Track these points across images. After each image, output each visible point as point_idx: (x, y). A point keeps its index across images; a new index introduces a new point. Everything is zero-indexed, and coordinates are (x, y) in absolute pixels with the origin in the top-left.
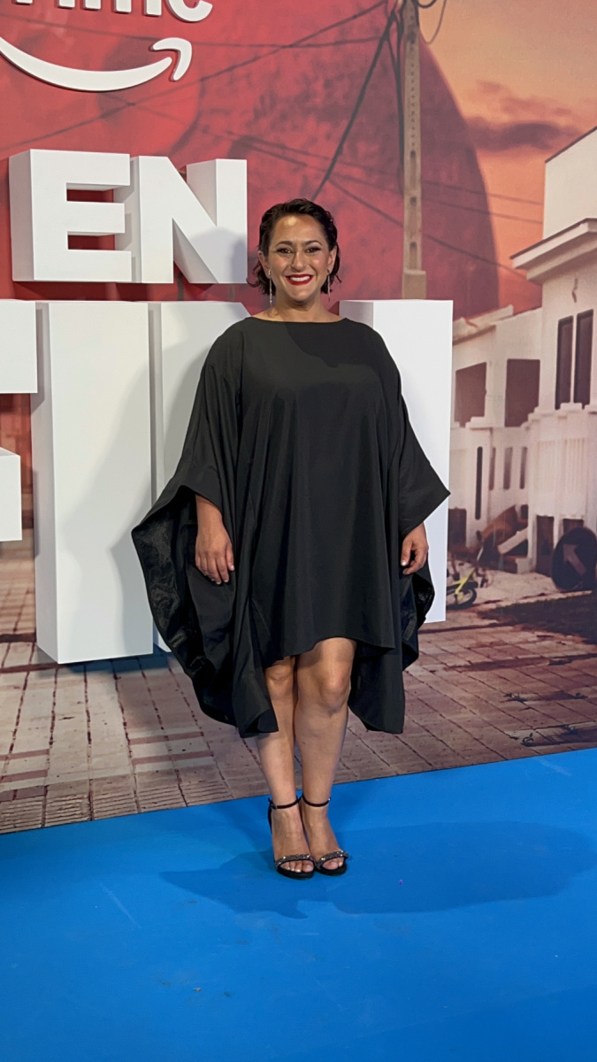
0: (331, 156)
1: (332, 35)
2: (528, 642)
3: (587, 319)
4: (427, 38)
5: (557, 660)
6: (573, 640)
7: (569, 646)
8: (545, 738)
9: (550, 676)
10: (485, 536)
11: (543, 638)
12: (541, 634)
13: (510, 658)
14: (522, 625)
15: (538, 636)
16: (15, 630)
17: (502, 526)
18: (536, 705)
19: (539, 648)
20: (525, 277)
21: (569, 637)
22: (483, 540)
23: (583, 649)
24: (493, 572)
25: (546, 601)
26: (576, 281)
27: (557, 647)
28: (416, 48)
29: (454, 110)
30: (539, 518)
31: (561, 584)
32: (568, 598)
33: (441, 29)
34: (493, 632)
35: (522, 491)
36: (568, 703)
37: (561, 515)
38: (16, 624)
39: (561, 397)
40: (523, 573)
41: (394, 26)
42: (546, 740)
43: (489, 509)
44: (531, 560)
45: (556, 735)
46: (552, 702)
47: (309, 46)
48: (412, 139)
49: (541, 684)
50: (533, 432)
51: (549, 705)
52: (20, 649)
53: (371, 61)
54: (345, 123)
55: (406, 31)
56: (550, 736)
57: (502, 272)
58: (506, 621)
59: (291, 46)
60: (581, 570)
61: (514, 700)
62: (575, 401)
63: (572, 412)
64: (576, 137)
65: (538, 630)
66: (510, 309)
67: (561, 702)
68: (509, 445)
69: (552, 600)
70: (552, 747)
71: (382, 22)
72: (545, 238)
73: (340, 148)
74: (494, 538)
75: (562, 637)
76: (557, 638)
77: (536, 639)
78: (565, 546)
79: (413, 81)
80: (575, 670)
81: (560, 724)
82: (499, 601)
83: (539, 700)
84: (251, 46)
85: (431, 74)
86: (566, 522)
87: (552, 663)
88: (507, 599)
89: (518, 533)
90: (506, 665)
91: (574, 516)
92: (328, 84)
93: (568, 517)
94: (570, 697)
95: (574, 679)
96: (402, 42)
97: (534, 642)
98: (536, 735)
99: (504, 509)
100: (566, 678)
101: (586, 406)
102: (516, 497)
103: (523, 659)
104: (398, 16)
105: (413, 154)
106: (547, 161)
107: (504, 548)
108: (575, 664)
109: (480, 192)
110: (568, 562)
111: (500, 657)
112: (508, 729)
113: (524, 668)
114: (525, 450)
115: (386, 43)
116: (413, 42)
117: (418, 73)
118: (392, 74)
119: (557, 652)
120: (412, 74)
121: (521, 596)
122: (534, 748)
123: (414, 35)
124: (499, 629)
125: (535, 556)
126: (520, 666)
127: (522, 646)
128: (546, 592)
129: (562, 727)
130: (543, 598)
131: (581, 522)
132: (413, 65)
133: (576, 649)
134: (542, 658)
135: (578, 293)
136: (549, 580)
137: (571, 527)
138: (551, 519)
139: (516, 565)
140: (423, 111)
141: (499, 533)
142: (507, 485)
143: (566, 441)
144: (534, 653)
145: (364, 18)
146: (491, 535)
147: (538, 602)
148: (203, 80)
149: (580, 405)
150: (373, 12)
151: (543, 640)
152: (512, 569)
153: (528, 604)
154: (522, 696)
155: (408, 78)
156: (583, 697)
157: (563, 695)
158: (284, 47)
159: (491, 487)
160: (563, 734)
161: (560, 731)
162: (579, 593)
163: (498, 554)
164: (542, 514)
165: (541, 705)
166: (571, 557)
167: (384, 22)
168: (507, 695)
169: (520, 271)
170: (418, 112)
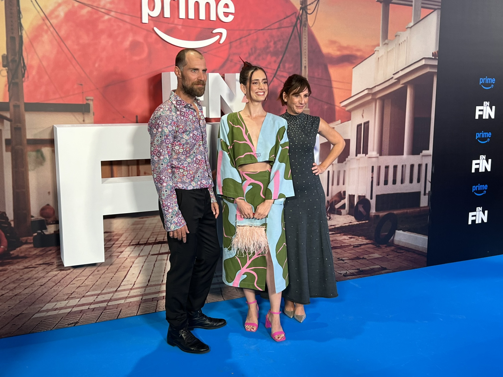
0: (276, 69)
1: (276, 25)
2: (346, 240)
3: (367, 124)
4: (311, 25)
5: (356, 245)
6: (362, 239)
7: (360, 240)
8: (352, 273)
9: (353, 251)
10: (330, 202)
11: (351, 238)
12: (350, 236)
13: (339, 245)
14: (343, 234)
15: (349, 237)
16: (164, 239)
17: (337, 199)
18: (348, 262)
19: (349, 241)
20: (345, 110)
21: (360, 237)
22: (329, 204)
23: (365, 241)
24: (333, 215)
25: (352, 225)
26: (363, 110)
27: (356, 241)
28: (307, 29)
29: (320, 51)
30: (349, 195)
31: (357, 219)
32: (360, 223)
33: (316, 22)
34: (333, 236)
35: (344, 186)
36: (359, 261)
37: (358, 194)
38: (164, 237)
39: (358, 152)
40: (344, 215)
41: (299, 21)
42: (352, 274)
43: (332, 193)
44: (347, 210)
45: (355, 272)
46: (354, 260)
47: (268, 29)
48: (305, 62)
49: (351, 254)
50: (348, 165)
51: (353, 262)
52: (165, 246)
53: (291, 34)
54: (281, 57)
55: (303, 23)
56: (353, 273)
57: (337, 108)
58: (338, 232)
59: (262, 30)
60: (365, 213)
61: (340, 260)
62: (363, 153)
63: (361, 157)
64: (363, 59)
65: (349, 235)
66: (339, 121)
67: (357, 261)
68: (340, 170)
69: (354, 225)
70: (354, 276)
71: (294, 20)
72: (352, 95)
73: (279, 65)
74: (334, 203)
75: (358, 237)
76: (356, 238)
77: (348, 238)
78: (359, 205)
79: (305, 41)
80: (362, 249)
81: (357, 268)
82: (335, 225)
83: (349, 260)
84: (248, 30)
85: (312, 38)
86: (359, 197)
87: (354, 247)
88: (338, 224)
89: (342, 201)
90: (338, 248)
91: (362, 194)
92: (275, 43)
93: (360, 195)
94: (361, 259)
95: (362, 252)
96: (302, 27)
97: (348, 239)
98: (348, 272)
99: (337, 192)
100: (359, 252)
101: (367, 155)
102: (341, 188)
103: (344, 246)
104: (300, 18)
105: (305, 67)
106: (353, 68)
107: (337, 206)
108: (362, 247)
109: (329, 80)
110: (360, 211)
111: (336, 245)
112: (338, 270)
113: (344, 249)
114: (345, 171)
115: (296, 27)
116: (305, 27)
117: (307, 38)
118: (298, 38)
119: (356, 243)
120: (305, 38)
121: (343, 223)
122: (347, 277)
123: (306, 25)
124: (335, 235)
125: (348, 209)
126: (342, 248)
127: (343, 241)
128: (352, 222)
129: (357, 269)
130: (351, 224)
131: (365, 196)
132: (305, 35)
133: (363, 242)
134: (350, 245)
135: (364, 115)
136: (353, 217)
137: (361, 198)
138: (354, 196)
139: (341, 212)
140: (309, 51)
141: (335, 201)
142: (338, 184)
143: (359, 168)
144: (348, 243)
145: (288, 19)
146: (333, 202)
147: (349, 225)
148: (231, 43)
149: (364, 155)
150: (291, 16)
151: (351, 239)
152: (340, 214)
153: (345, 226)
154: (343, 259)
155: (304, 40)
156: (365, 259)
157: (358, 258)
158: (259, 30)
159: (333, 185)
160: (358, 272)
161: (357, 271)
162: (364, 222)
163: (335, 208)
164: (351, 194)
165: (350, 262)
166: (361, 209)
167: (295, 20)
168: (338, 259)
169: (343, 108)
170: (307, 52)
